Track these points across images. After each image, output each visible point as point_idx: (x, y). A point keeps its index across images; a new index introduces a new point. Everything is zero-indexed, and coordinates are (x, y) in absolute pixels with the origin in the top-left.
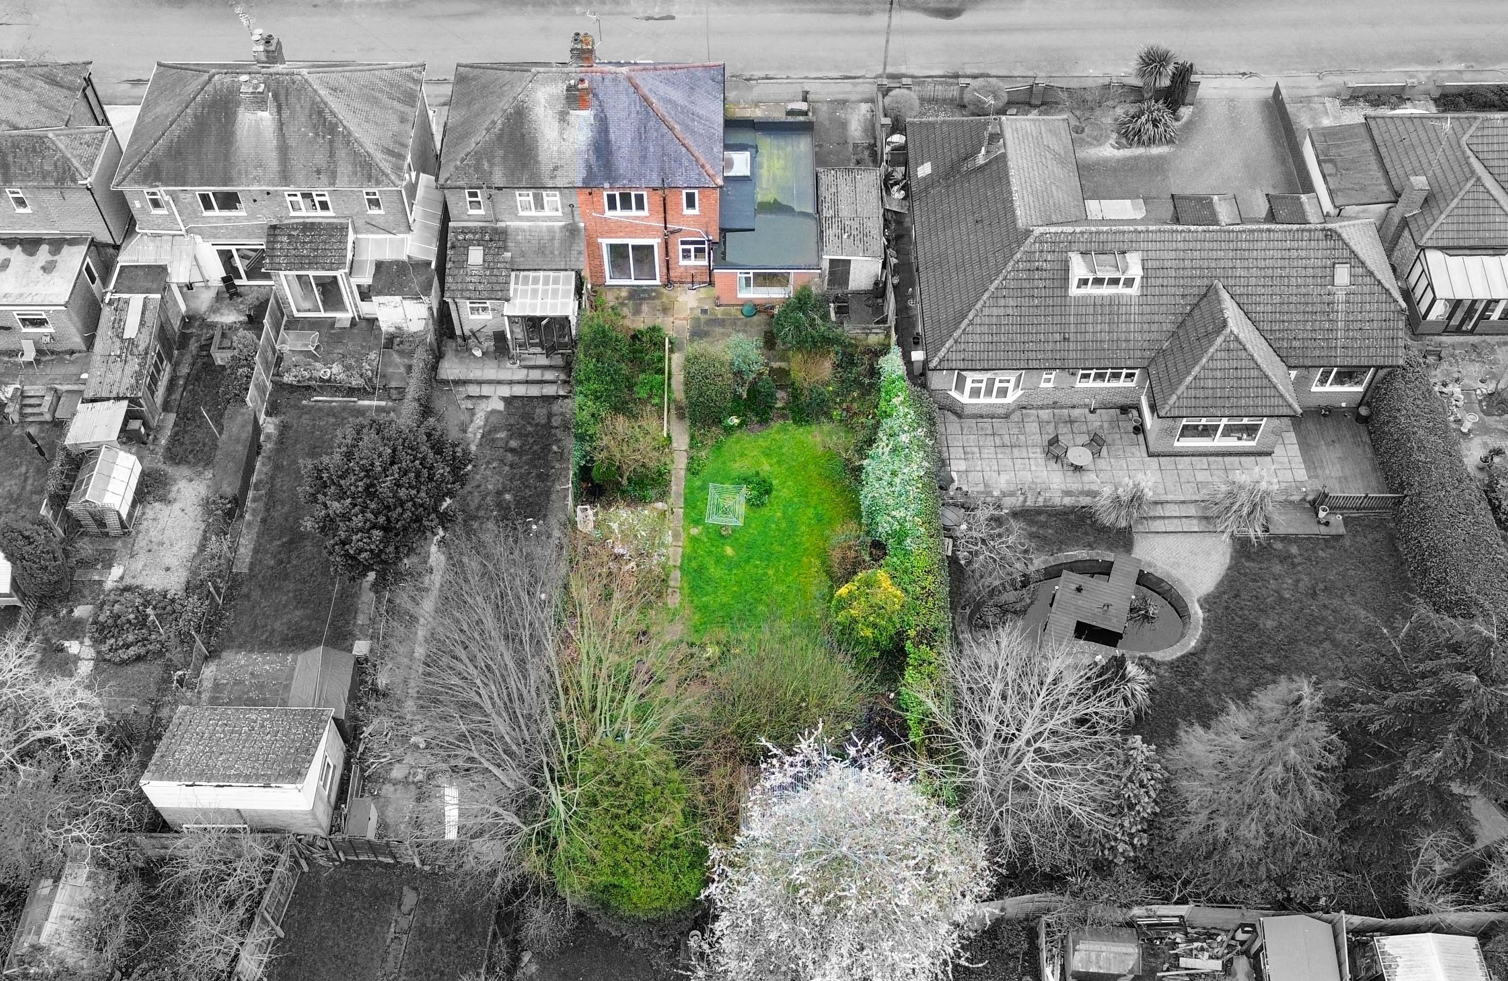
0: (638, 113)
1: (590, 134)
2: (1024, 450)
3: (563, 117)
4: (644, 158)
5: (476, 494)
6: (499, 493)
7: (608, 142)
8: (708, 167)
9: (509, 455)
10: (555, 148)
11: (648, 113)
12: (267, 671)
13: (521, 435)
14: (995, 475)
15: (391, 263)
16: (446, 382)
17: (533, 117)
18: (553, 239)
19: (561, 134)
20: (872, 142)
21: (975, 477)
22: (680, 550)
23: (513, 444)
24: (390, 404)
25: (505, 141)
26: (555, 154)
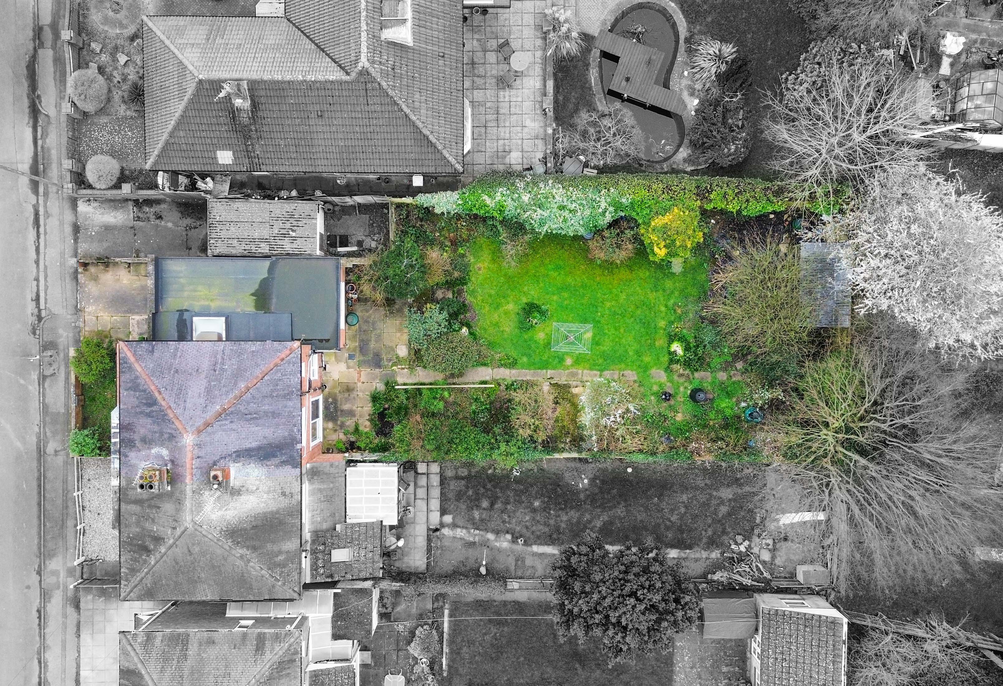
0: (231, 422)
1: (252, 465)
2: (501, 104)
3: (236, 492)
4: (274, 414)
5: (534, 528)
6: (534, 510)
7: (259, 448)
8: (283, 356)
9: (496, 506)
10: (265, 496)
11: (232, 413)
12: (690, 658)
13: (478, 500)
14: (526, 130)
15: (333, 627)
16: (428, 564)
17: (235, 521)
18: (320, 490)
19: (253, 492)
20: (131, 204)
21: (528, 145)
22: (585, 371)
23: (485, 504)
24: (447, 606)
25: (257, 543)
26: (271, 496)
